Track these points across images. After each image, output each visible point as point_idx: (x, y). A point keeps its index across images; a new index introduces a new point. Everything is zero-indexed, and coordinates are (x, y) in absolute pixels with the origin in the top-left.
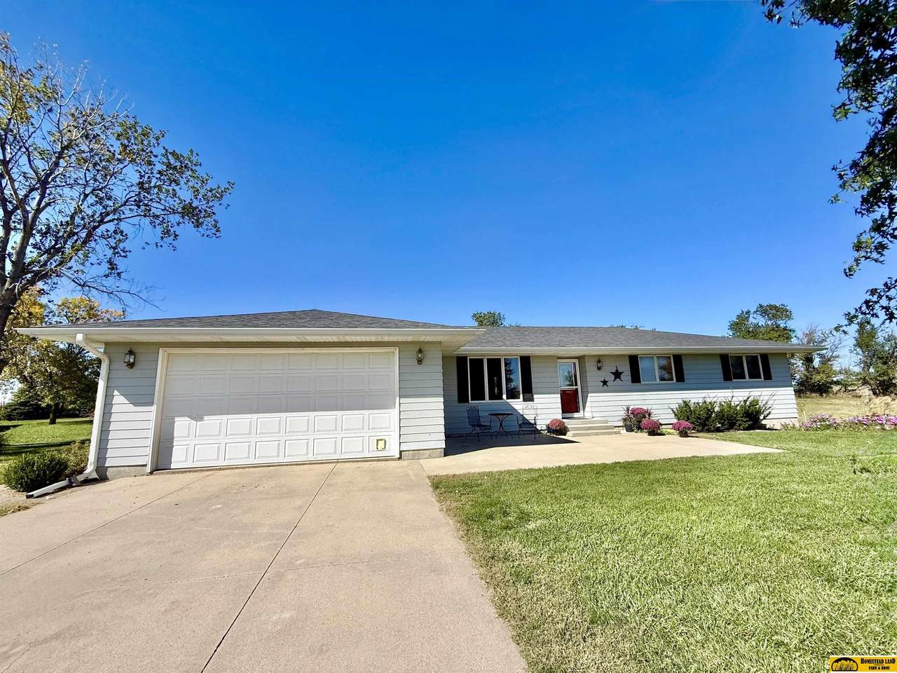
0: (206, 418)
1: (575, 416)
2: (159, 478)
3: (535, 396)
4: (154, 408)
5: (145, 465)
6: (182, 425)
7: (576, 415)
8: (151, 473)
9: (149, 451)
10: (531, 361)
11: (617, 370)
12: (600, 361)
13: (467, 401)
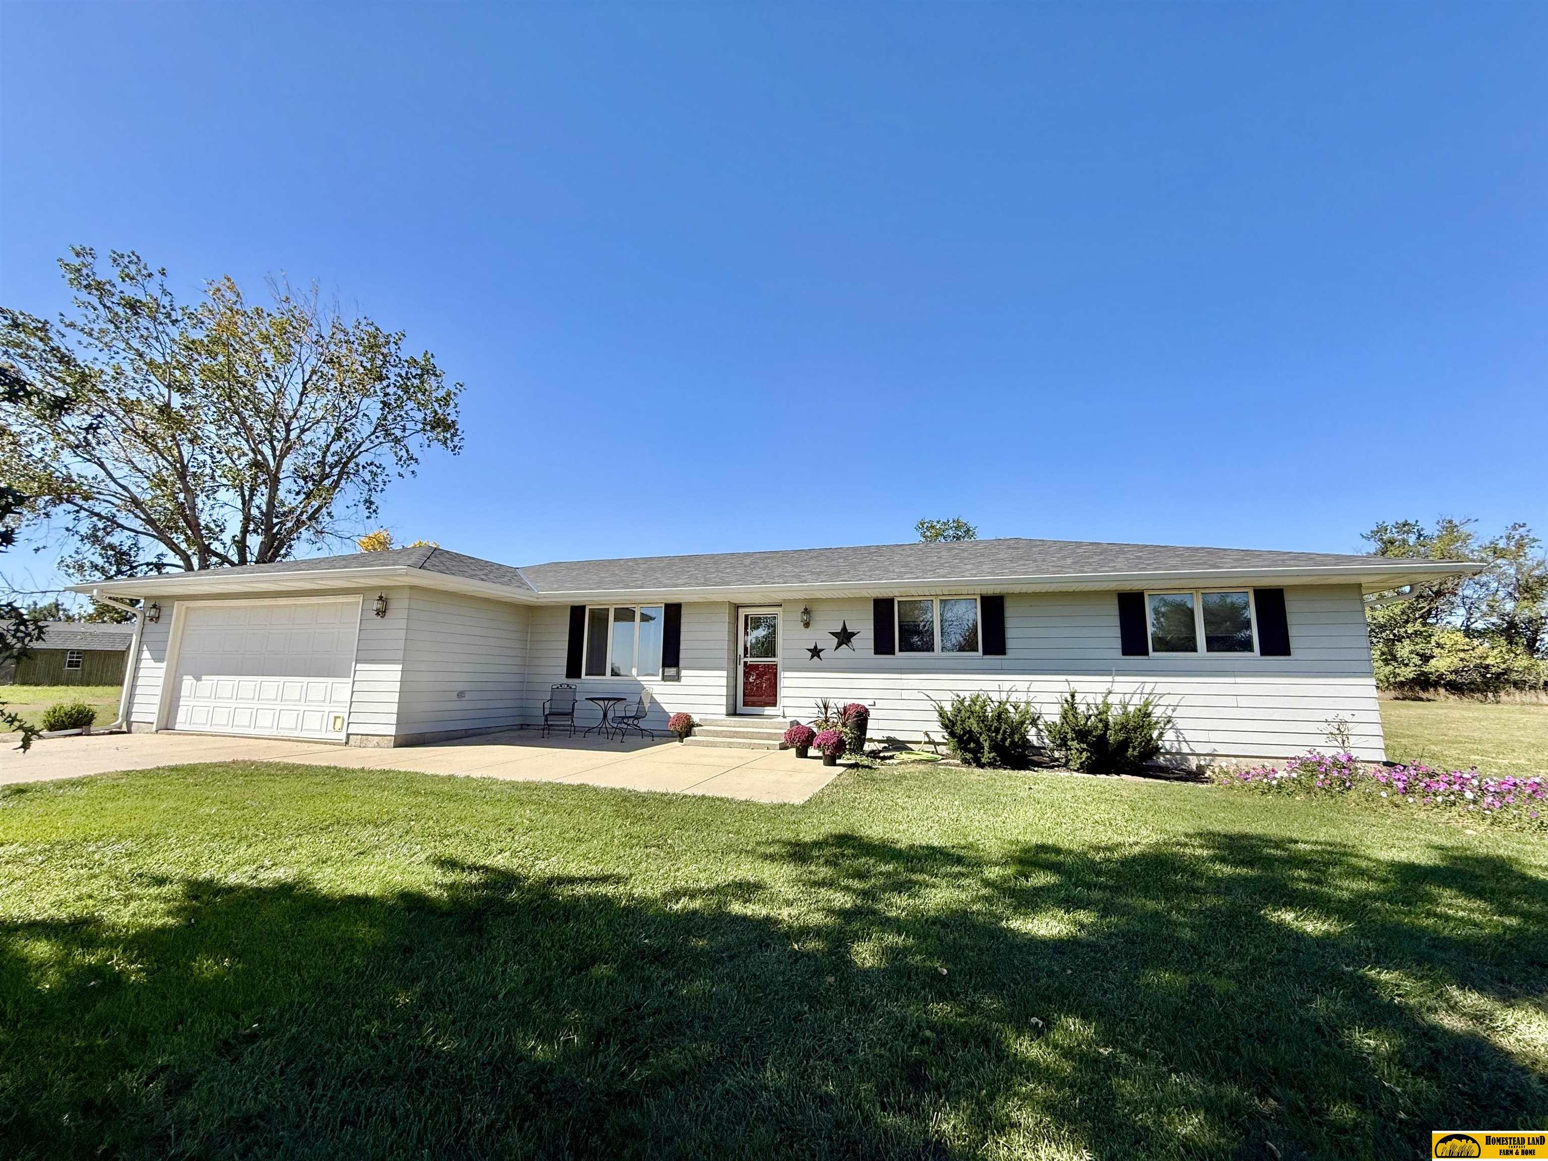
0: (204, 677)
1: (766, 713)
2: (163, 737)
3: (684, 673)
4: (165, 663)
5: (152, 723)
6: (188, 682)
7: (768, 710)
8: (157, 731)
9: (155, 709)
10: (684, 611)
11: (844, 628)
12: (806, 611)
13: (579, 676)
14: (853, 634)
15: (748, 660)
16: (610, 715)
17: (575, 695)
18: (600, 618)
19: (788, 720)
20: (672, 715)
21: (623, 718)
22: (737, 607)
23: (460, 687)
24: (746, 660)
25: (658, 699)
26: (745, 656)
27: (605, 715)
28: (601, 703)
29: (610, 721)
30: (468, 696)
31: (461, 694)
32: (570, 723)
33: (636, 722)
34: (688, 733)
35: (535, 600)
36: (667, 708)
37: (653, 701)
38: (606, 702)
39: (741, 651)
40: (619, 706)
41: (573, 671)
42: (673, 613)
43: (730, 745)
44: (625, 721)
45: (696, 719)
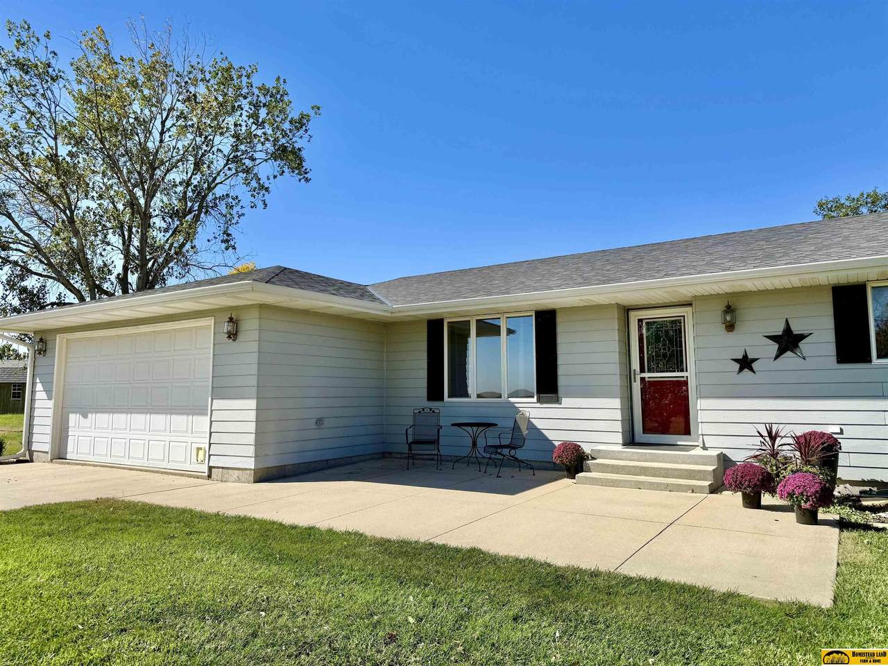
1: (678, 442)
5: (48, 452)
7: (682, 441)
8: (51, 460)
9: (49, 439)
10: (559, 319)
11: (788, 329)
12: (729, 309)
13: (442, 399)
14: (802, 337)
15: (646, 375)
16: (481, 442)
17: (438, 420)
18: (460, 333)
19: (715, 453)
20: (557, 444)
21: (496, 447)
22: (626, 310)
23: (318, 414)
24: (643, 375)
25: (538, 424)
26: (642, 370)
27: (474, 444)
28: (469, 429)
29: (481, 451)
30: (327, 423)
31: (319, 421)
32: (436, 452)
33: (513, 452)
34: (579, 468)
35: (390, 315)
36: (550, 435)
37: (532, 427)
38: (475, 428)
39: (636, 365)
40: (491, 432)
41: (435, 392)
42: (546, 322)
43: (639, 486)
44: (499, 451)
45: (587, 449)
